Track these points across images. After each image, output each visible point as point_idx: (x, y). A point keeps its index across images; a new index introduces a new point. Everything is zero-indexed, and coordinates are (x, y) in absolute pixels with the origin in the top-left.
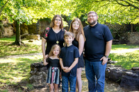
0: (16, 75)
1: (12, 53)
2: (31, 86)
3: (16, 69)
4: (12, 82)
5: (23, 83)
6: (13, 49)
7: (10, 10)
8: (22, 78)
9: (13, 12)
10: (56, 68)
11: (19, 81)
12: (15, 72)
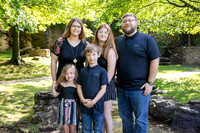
0: (12, 111)
1: (6, 77)
2: (35, 128)
3: (12, 102)
4: (5, 121)
5: (23, 123)
6: (8, 70)
7: (4, 11)
8: (21, 116)
9: (8, 13)
10: (70, 101)
11: (17, 120)
12: (11, 106)
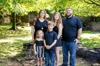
0: (13, 51)
1: (10, 35)
2: (23, 59)
3: (12, 47)
4: (10, 55)
5: (18, 56)
6: (11, 32)
7: (9, 5)
8: (17, 53)
9: (11, 7)
11: (15, 55)
12: (12, 49)
